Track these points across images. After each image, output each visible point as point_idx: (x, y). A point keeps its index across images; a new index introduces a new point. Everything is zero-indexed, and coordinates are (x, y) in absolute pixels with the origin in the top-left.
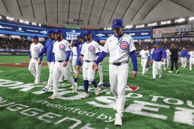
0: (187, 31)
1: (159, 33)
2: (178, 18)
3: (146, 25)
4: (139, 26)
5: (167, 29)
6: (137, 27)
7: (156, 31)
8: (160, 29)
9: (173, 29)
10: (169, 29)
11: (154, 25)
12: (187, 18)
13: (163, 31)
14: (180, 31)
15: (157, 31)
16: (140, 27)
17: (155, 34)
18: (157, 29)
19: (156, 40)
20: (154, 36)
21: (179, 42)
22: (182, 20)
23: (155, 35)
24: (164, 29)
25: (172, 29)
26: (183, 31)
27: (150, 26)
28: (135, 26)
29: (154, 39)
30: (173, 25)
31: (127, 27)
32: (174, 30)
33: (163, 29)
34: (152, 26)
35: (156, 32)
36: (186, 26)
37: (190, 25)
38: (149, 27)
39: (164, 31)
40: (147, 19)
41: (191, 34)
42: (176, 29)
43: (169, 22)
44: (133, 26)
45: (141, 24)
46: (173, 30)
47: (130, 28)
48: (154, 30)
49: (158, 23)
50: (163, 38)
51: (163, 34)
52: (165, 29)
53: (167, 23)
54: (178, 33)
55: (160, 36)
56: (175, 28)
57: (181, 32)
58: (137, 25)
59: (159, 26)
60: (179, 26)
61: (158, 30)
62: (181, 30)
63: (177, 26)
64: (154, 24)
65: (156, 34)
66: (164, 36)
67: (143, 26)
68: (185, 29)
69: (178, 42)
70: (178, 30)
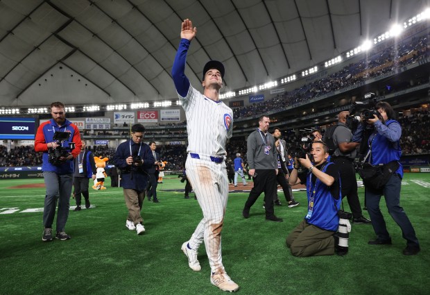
0: (104, 128)
2: (89, 104)
3: (24, 109)
4: (7, 110)
11: (42, 112)
12: (103, 106)
14: (92, 128)
16: (10, 113)
21: (92, 147)
22: (94, 108)
26: (98, 128)
27: (33, 112)
30: (79, 115)
32: (82, 125)
34: (36, 114)
36: (102, 119)
37: (109, 119)
38: (31, 114)
40: (25, 98)
41: (111, 134)
42: (85, 123)
43: (72, 109)
45: (11, 107)
46: (80, 124)
53: (68, 110)
54: (90, 130)
56: (83, 122)
57: (95, 130)
60: (90, 119)
62: (95, 126)
63: (87, 119)
64: (42, 110)
67: (16, 111)
68: (101, 126)
69: (90, 147)
70: (89, 126)
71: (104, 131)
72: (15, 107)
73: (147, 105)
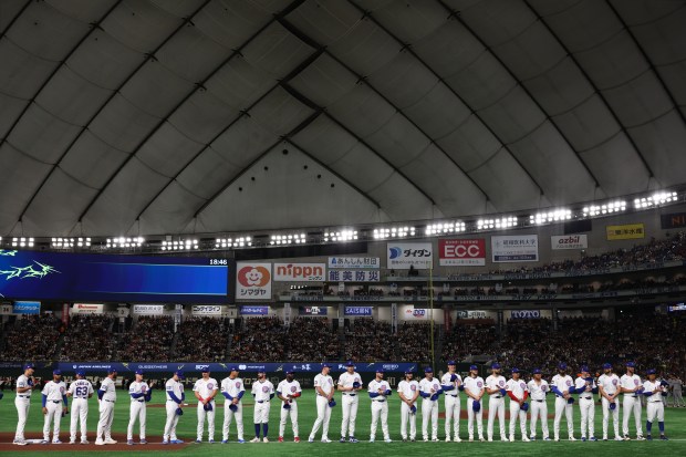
0: (367, 279)
1: (264, 282)
2: (335, 227)
3: (207, 240)
4: (176, 243)
5: (295, 265)
6: (166, 245)
7: (249, 269)
8: (267, 265)
9: (315, 269)
10: (302, 265)
11: (242, 245)
12: (365, 229)
13: (279, 273)
14: (341, 278)
15: (254, 270)
16: (181, 248)
17: (244, 282)
18: (254, 265)
19: (248, 309)
20: (241, 293)
21: (341, 321)
22: (347, 235)
23: (246, 288)
24: (281, 265)
25: (312, 266)
26: (354, 279)
27: (224, 245)
28: (154, 240)
29: (240, 305)
30: (316, 250)
31: (116, 240)
32: (321, 273)
33: (277, 265)
34: (231, 249)
35: (248, 275)
36: (362, 259)
37: (378, 259)
38: (221, 250)
39: (280, 271)
40: (211, 218)
41: (380, 293)
42: (327, 269)
43: (301, 238)
44: (147, 242)
45: (183, 236)
46: (316, 271)
47: (131, 249)
48: (241, 265)
49: (255, 237)
50: (277, 304)
51: (276, 285)
52: (286, 265)
53: (293, 240)
54: (337, 284)
55: (268, 296)
56: (323, 266)
57: (347, 284)
58: (164, 237)
59: (261, 252)
60: (337, 259)
61: (259, 269)
62: (347, 275)
63: (330, 259)
64: (242, 242)
65: (250, 282)
66: (285, 294)
68: (360, 274)
69: (335, 321)
70: (334, 274)
71: (366, 285)
72: (192, 235)
73: (460, 227)
